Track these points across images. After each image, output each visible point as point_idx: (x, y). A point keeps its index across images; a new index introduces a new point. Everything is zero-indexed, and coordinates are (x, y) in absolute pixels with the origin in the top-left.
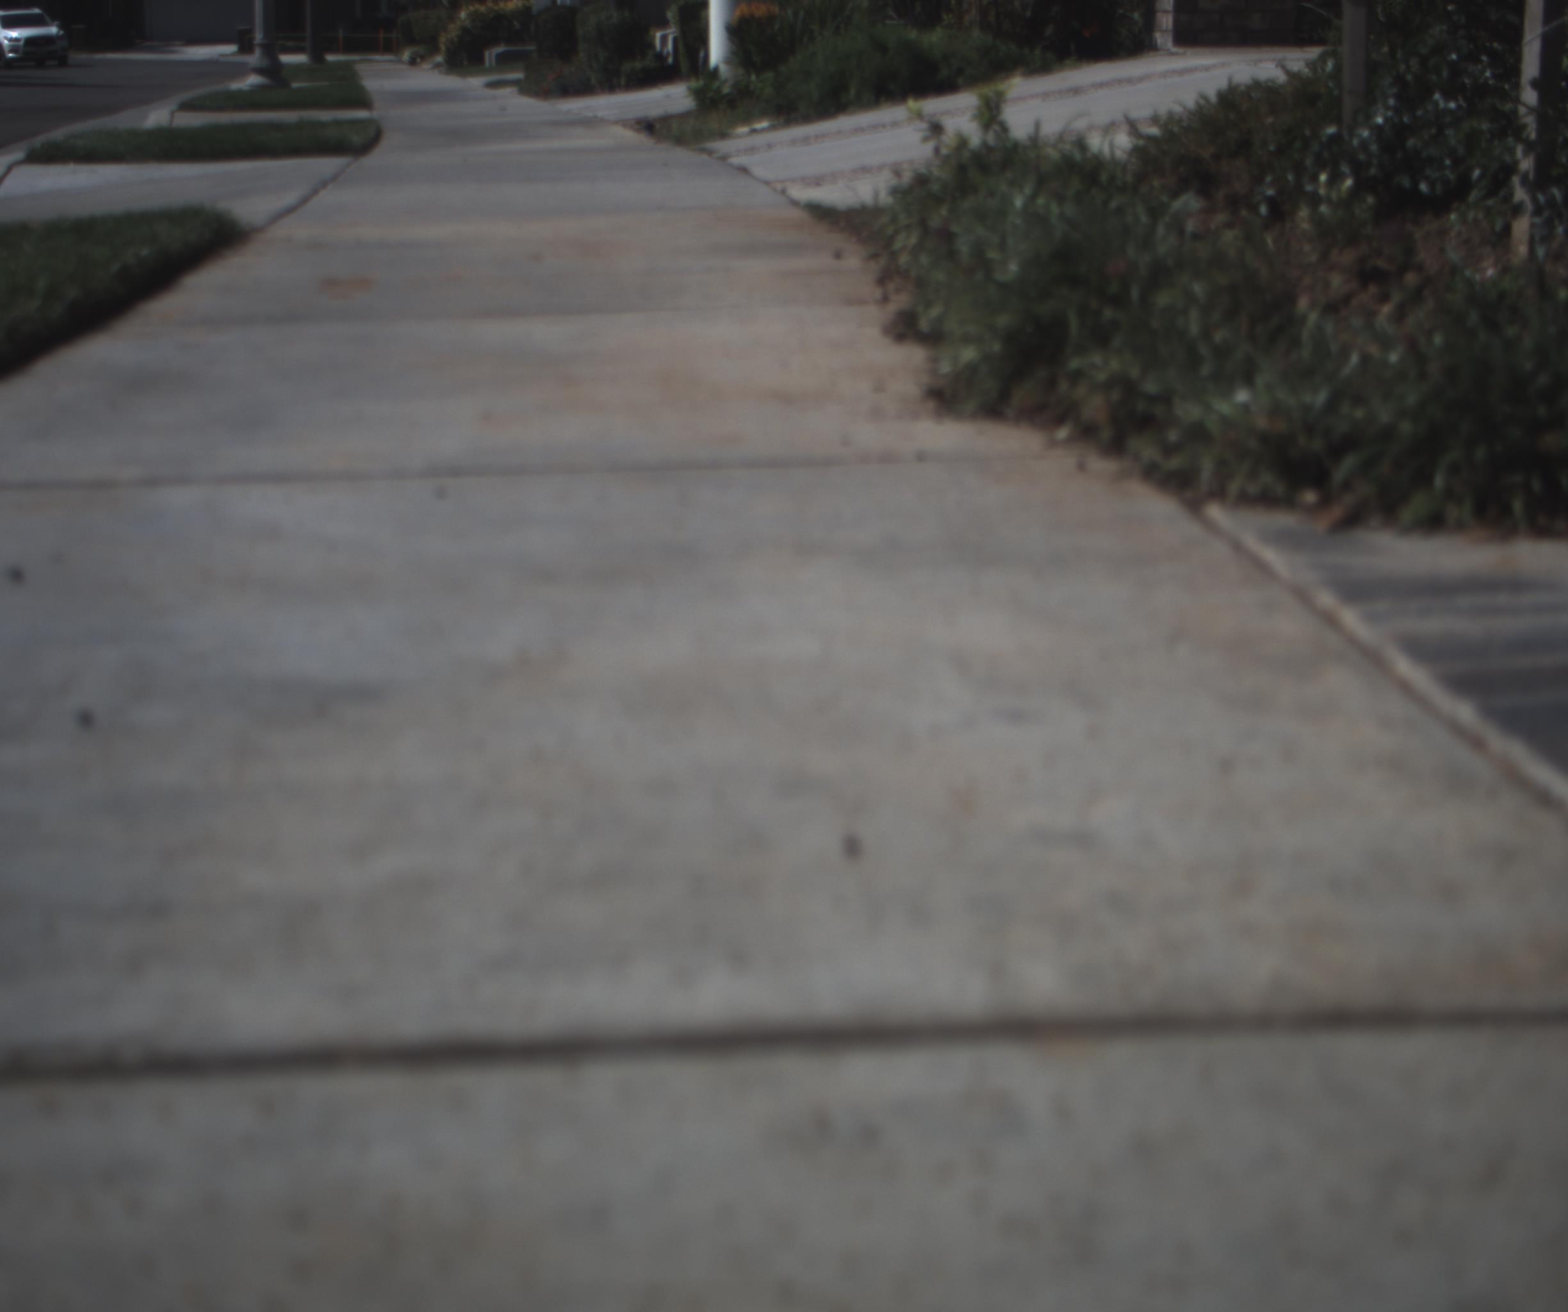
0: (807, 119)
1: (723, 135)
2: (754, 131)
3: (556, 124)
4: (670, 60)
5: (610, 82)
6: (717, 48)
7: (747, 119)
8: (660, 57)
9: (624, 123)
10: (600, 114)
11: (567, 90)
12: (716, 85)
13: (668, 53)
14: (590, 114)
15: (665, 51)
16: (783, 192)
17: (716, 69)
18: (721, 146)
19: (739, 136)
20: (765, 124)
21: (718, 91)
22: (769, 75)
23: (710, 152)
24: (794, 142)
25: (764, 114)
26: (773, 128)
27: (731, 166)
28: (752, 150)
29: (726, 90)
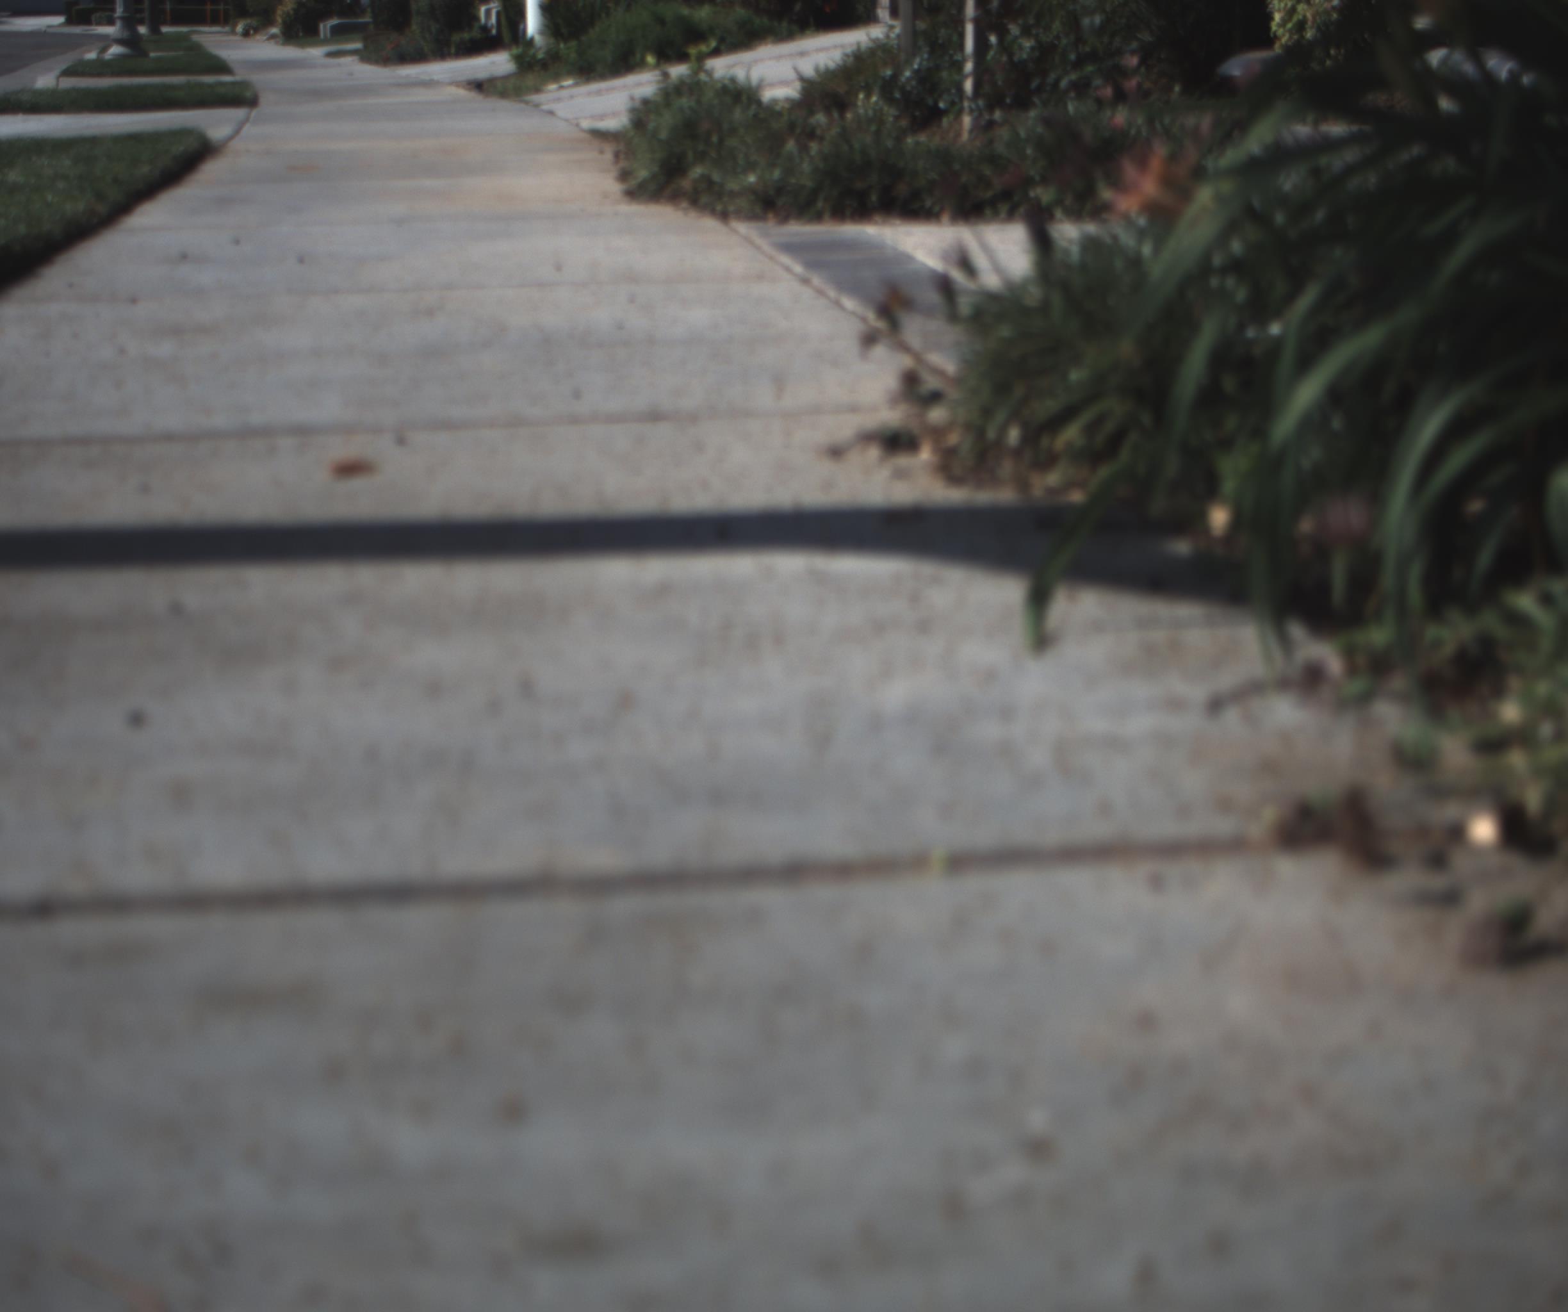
0: (603, 77)
1: (538, 90)
2: (562, 87)
3: (399, 85)
4: (494, 32)
5: (442, 51)
6: (533, 22)
7: (556, 77)
8: (485, 29)
9: (457, 84)
10: (436, 78)
11: (404, 58)
12: (532, 52)
13: (492, 25)
14: (427, 78)
15: (489, 25)
16: (577, 125)
17: (532, 39)
18: (535, 98)
19: (550, 91)
20: (570, 82)
21: (534, 56)
22: (573, 43)
23: (527, 103)
24: (589, 94)
25: (569, 74)
26: (576, 85)
27: (543, 111)
28: (559, 100)
29: (540, 55)
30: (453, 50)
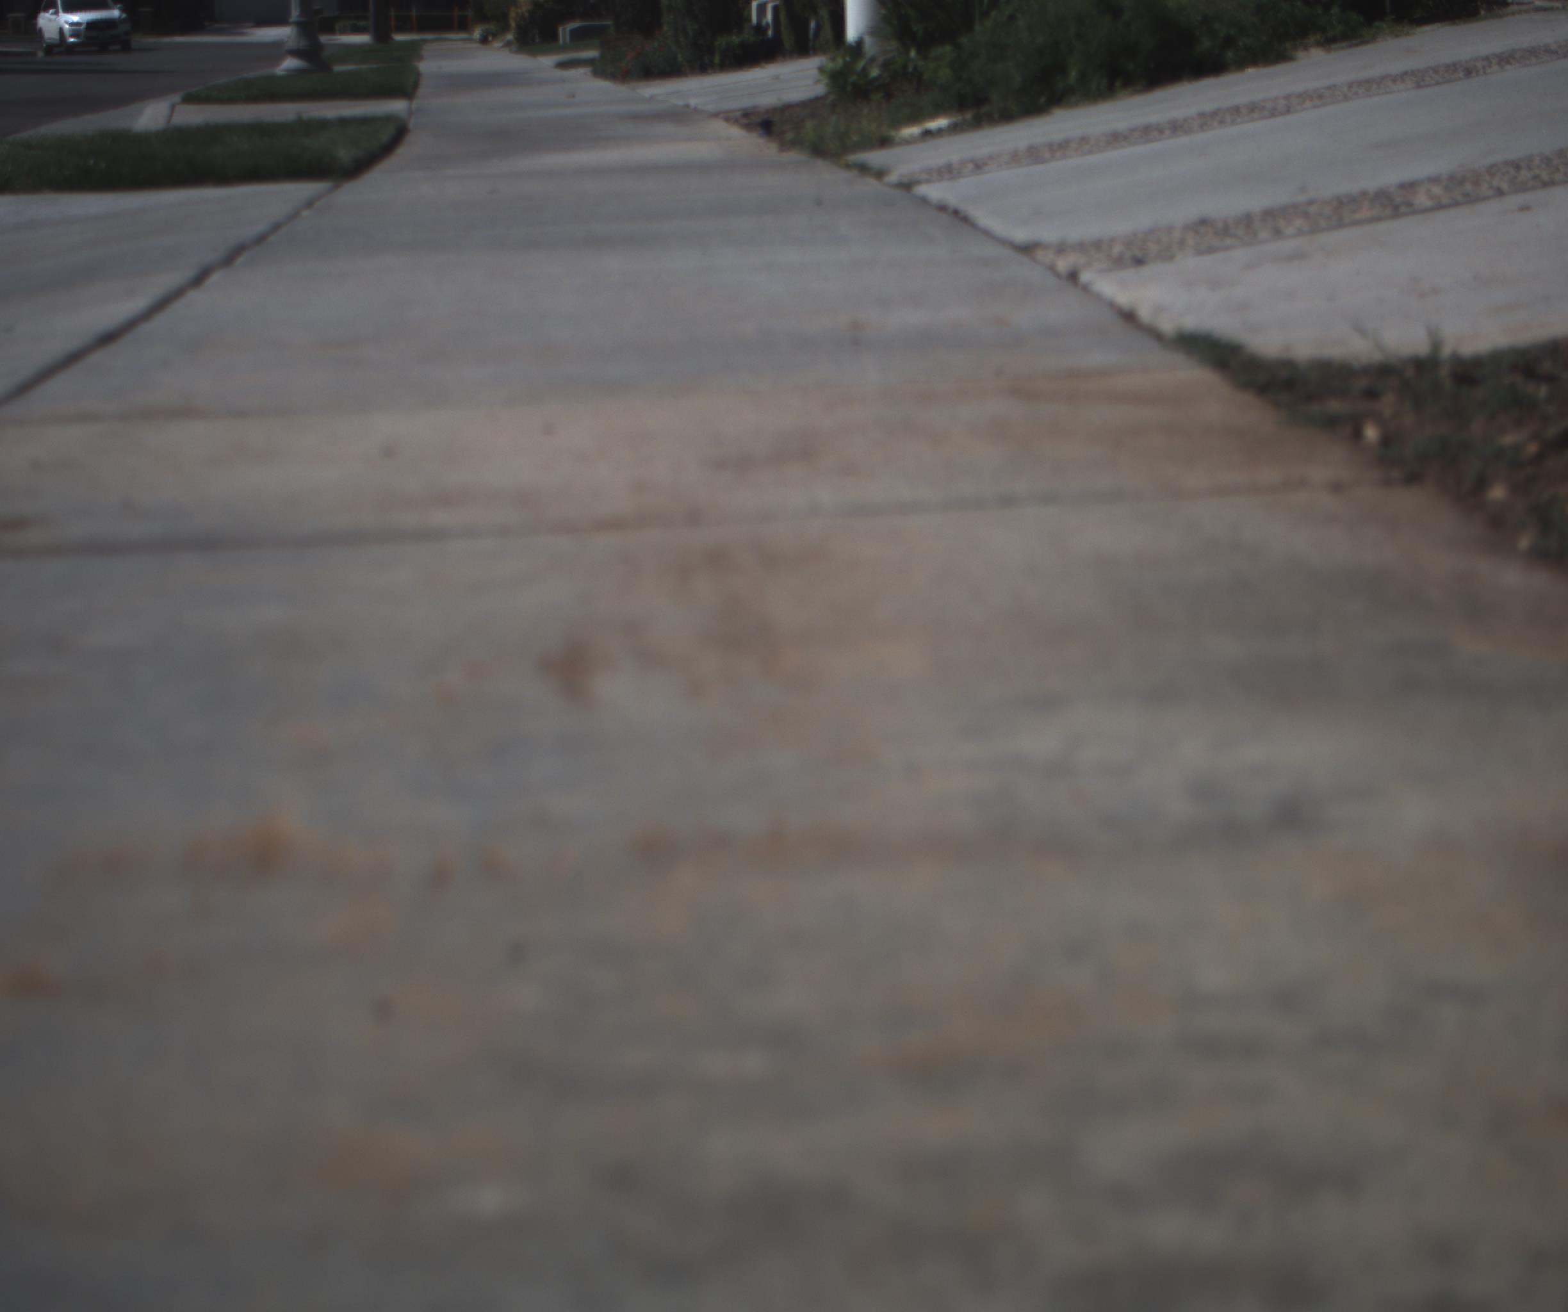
2: (927, 134)
4: (770, 33)
6: (855, 23)
7: (914, 115)
8: (760, 29)
10: (693, 102)
11: (650, 72)
13: (768, 24)
14: (680, 103)
15: (764, 22)
18: (875, 157)
20: (942, 122)
21: (864, 73)
22: (941, 51)
25: (941, 108)
30: (717, 59)
